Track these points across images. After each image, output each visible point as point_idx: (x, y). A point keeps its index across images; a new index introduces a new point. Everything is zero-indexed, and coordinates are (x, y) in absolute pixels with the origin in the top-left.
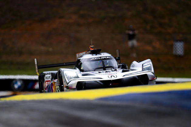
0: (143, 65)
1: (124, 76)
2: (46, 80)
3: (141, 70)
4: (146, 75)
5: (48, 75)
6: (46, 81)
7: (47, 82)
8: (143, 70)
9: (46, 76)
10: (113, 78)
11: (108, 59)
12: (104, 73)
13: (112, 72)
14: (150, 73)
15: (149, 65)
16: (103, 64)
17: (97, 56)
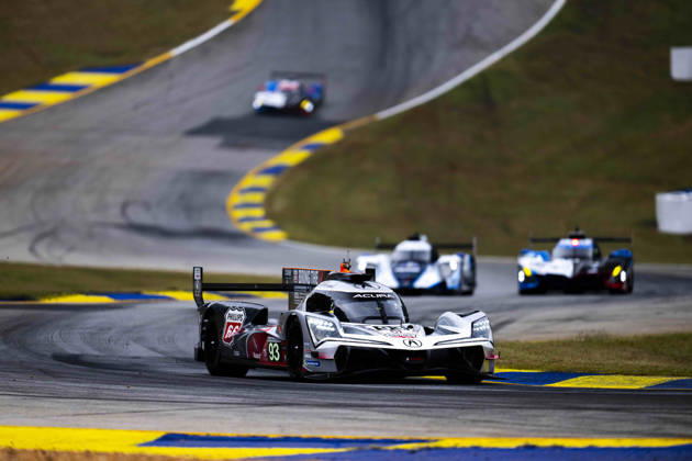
0: (473, 323)
1: (436, 344)
2: (228, 320)
3: (469, 335)
4: (481, 347)
5: (236, 312)
6: (229, 324)
7: (231, 326)
8: (472, 336)
9: (230, 312)
11: (390, 299)
12: (388, 331)
13: (405, 332)
14: (487, 345)
15: (485, 325)
16: (382, 311)
17: (367, 290)
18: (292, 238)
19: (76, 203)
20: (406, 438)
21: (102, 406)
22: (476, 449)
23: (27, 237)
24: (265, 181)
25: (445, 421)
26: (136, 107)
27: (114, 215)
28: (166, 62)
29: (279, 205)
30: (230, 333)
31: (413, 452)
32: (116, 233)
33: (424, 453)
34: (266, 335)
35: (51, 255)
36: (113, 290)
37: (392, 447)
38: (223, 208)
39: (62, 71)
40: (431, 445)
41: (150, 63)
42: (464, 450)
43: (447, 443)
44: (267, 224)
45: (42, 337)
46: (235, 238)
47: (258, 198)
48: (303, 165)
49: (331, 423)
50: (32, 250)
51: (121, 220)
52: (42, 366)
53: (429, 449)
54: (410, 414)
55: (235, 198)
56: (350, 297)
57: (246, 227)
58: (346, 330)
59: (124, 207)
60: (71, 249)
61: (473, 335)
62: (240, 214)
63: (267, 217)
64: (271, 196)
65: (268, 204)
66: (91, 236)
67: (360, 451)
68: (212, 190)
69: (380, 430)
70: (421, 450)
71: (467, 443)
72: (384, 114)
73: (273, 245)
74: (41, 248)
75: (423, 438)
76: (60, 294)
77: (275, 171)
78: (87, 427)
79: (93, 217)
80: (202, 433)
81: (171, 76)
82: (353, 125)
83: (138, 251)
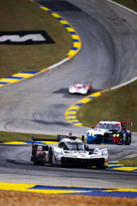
0: (102, 151)
2: (38, 149)
4: (104, 158)
7: (39, 151)
10: (84, 158)
11: (81, 144)
12: (78, 153)
13: (83, 153)
14: (106, 158)
15: (106, 152)
16: (78, 147)
17: (75, 141)
18: (84, 125)
19: (19, 113)
20: (109, 188)
21: (18, 176)
22: (129, 192)
23: (4, 123)
24: (77, 108)
25: (121, 183)
26: (38, 85)
27: (31, 117)
28: (48, 71)
29: (81, 115)
30: (38, 153)
31: (110, 193)
32: (31, 123)
33: (113, 193)
34: (45, 153)
35: (10, 129)
36: (27, 140)
37: (104, 191)
38: (64, 116)
39: (16, 73)
40: (116, 191)
41: (43, 71)
42: (126, 192)
43: (121, 190)
44: (77, 121)
45: (3, 154)
46: (66, 125)
47: (74, 113)
48: (89, 103)
49: (86, 183)
50: (5, 127)
51: (33, 119)
52: (3, 163)
53: (115, 192)
54: (111, 181)
55: (67, 113)
56: (69, 143)
57: (70, 122)
58: (65, 152)
59: (34, 115)
60: (17, 127)
61: (102, 155)
62: (68, 118)
63: (77, 119)
64: (78, 113)
65: (77, 115)
66: (23, 123)
67: (94, 192)
68: (61, 110)
69: (101, 186)
70: (113, 192)
71: (127, 190)
72: (113, 88)
73: (78, 127)
74: (8, 127)
75: (114, 188)
76: (11, 141)
77: (80, 105)
78: (13, 182)
79: (24, 118)
80: (47, 185)
81: (49, 75)
82: (104, 91)
83: (37, 128)
